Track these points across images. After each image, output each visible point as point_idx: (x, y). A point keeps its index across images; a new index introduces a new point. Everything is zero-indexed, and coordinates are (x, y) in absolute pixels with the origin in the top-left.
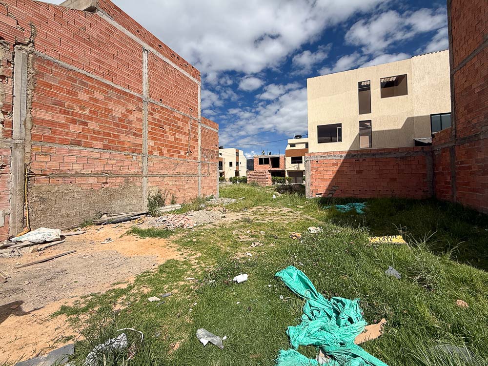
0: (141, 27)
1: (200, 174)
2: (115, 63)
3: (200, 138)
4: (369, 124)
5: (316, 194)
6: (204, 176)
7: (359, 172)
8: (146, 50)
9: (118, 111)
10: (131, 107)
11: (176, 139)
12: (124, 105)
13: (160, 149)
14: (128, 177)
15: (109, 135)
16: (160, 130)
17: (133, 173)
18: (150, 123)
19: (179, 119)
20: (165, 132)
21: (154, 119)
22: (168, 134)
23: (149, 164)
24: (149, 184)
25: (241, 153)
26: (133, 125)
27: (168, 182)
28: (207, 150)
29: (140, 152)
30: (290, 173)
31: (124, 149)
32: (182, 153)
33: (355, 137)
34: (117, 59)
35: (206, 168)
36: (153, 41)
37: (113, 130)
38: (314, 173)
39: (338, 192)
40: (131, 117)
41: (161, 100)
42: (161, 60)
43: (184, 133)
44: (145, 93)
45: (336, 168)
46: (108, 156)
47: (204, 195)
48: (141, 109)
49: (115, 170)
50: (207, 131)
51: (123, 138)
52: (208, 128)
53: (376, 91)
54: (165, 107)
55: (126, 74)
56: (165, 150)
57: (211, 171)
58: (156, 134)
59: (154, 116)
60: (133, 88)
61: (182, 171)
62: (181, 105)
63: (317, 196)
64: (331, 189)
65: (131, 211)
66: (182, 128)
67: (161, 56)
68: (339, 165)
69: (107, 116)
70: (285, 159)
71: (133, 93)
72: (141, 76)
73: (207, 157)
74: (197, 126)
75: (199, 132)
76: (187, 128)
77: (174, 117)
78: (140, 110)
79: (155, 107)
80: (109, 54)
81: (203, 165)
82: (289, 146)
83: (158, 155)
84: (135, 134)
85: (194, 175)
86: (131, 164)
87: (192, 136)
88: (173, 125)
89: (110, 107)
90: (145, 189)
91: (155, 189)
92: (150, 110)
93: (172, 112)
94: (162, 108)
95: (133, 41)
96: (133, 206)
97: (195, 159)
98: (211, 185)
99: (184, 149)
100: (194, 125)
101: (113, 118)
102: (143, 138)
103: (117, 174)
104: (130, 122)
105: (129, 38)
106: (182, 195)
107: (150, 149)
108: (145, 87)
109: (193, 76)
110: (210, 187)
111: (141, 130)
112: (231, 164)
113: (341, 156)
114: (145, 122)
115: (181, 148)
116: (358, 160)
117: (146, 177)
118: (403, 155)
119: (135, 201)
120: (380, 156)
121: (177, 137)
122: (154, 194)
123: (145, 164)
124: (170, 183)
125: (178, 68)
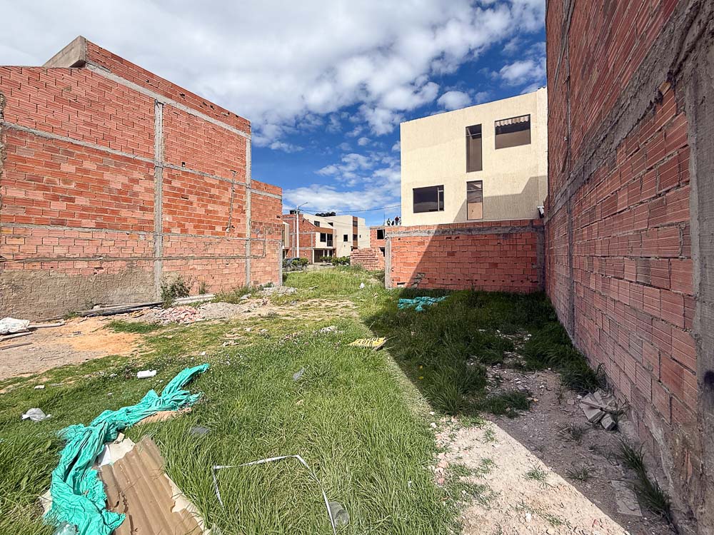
0: (152, 75)
1: (248, 255)
2: (112, 124)
3: (249, 208)
4: (479, 186)
5: (398, 284)
6: (255, 257)
7: (452, 254)
8: (160, 103)
9: (117, 181)
10: (136, 175)
11: (207, 211)
12: (126, 174)
13: (180, 225)
14: (132, 261)
15: (105, 211)
16: (182, 202)
17: (139, 255)
18: (167, 194)
19: (213, 186)
20: (191, 203)
21: (174, 188)
22: (195, 206)
23: (165, 245)
24: (165, 269)
25: (361, 222)
26: (140, 197)
27: (196, 266)
28: (261, 224)
29: (151, 230)
31: (126, 227)
32: (219, 229)
33: (461, 205)
34: (116, 118)
35: (260, 247)
36: (171, 91)
37: (109, 204)
39: (425, 281)
40: (136, 188)
41: (184, 163)
42: (182, 112)
43: (223, 203)
44: (159, 157)
45: (423, 249)
46: (103, 236)
47: (256, 282)
48: (152, 176)
49: (113, 252)
50: (261, 198)
51: (124, 213)
52: (264, 194)
54: (190, 171)
55: (129, 136)
56: (190, 226)
57: (268, 251)
58: (176, 207)
59: (173, 184)
60: (140, 152)
61: (218, 251)
62: (217, 168)
63: (399, 286)
64: (417, 277)
65: (136, 301)
66: (218, 197)
67: (183, 108)
68: (427, 245)
69: (101, 189)
71: (140, 159)
72: (151, 136)
73: (261, 233)
74: (245, 193)
75: (248, 200)
76: (226, 197)
77: (206, 184)
78: (151, 178)
79: (174, 173)
80: (103, 114)
81: (253, 243)
83: (179, 232)
84: (142, 209)
85: (238, 257)
86: (138, 245)
87: (235, 206)
88: (203, 194)
89: (106, 178)
90: (158, 275)
91: (172, 274)
92: (167, 177)
93: (202, 177)
94: (186, 173)
95: (140, 94)
96: (141, 296)
97: (239, 235)
98: (268, 269)
99: (221, 224)
100: (239, 192)
101: (110, 190)
102: (155, 213)
103: (115, 258)
104: (136, 194)
105: (134, 92)
106: (218, 283)
107: (167, 226)
108: (158, 150)
109: (238, 128)
110: (265, 272)
111: (152, 203)
112: (346, 238)
113: (429, 232)
114: (159, 192)
115: (217, 223)
116: (450, 238)
117: (160, 260)
119: (142, 290)
121: (209, 208)
122: (170, 282)
123: (158, 244)
124: (199, 268)
125: (212, 120)
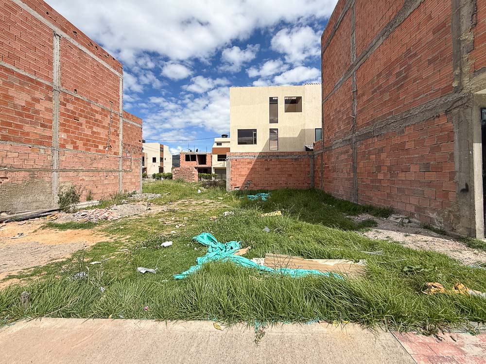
0: (51, 9)
1: (121, 169)
2: (17, 45)
3: (121, 132)
4: (276, 132)
5: (235, 188)
6: (125, 171)
7: (268, 169)
8: (58, 35)
9: (21, 99)
10: (38, 95)
11: (93, 133)
12: (29, 92)
13: (73, 143)
14: (33, 172)
15: (10, 124)
16: (74, 123)
17: (40, 167)
18: (62, 114)
19: (97, 112)
20: (81, 125)
21: (68, 110)
22: (84, 127)
23: (61, 158)
24: (61, 179)
25: (166, 148)
26: (41, 115)
27: (84, 177)
28: (129, 145)
29: (49, 145)
30: (216, 170)
31: (29, 141)
32: (101, 147)
33: (266, 141)
34: (20, 40)
35: (128, 163)
36: (66, 26)
37: (13, 118)
38: (233, 170)
39: (252, 185)
40: (38, 107)
41: (76, 90)
42: (76, 47)
43: (104, 127)
44: (56, 82)
45: (251, 166)
46: (8, 148)
47: (126, 191)
48: (51, 98)
49: (17, 163)
50: (129, 126)
51: (27, 128)
52: (131, 122)
53: (281, 106)
54: (80, 98)
55: (32, 59)
56: (80, 143)
57: (133, 167)
58: (69, 126)
59: (67, 107)
60: (41, 75)
61: (100, 166)
62: (99, 98)
63: (236, 189)
64: (247, 183)
65: (37, 208)
66: (101, 122)
67: (76, 43)
68: (253, 164)
69: (6, 104)
70: (211, 156)
71: (41, 81)
72: (50, 62)
73: (129, 152)
74: (119, 120)
75: (121, 126)
76: (107, 122)
77: (92, 110)
78: (50, 99)
79: (68, 97)
80: (9, 34)
81: (124, 160)
82: (215, 144)
83: (72, 148)
84: (43, 125)
85: (115, 171)
86: (38, 157)
87: (112, 130)
88: (90, 118)
89: (10, 94)
90: (55, 185)
91: (67, 184)
92: (63, 101)
93: (89, 104)
94: (78, 99)
95: (41, 23)
96: (40, 203)
97: (115, 153)
98: (133, 180)
99: (103, 143)
100: (115, 119)
101: (15, 106)
102: (53, 130)
103: (19, 168)
104: (37, 112)
105: (36, 20)
106: (101, 191)
107: (62, 142)
108: (56, 75)
109: (114, 68)
110: (132, 183)
111: (51, 121)
112: (154, 160)
113: (254, 156)
114: (56, 112)
115: (99, 143)
116: (267, 160)
117: (57, 172)
118: (296, 157)
119: (42, 198)
120: (282, 158)
121: (94, 130)
122: (65, 190)
123: (55, 158)
124: (86, 179)
125: (97, 58)
